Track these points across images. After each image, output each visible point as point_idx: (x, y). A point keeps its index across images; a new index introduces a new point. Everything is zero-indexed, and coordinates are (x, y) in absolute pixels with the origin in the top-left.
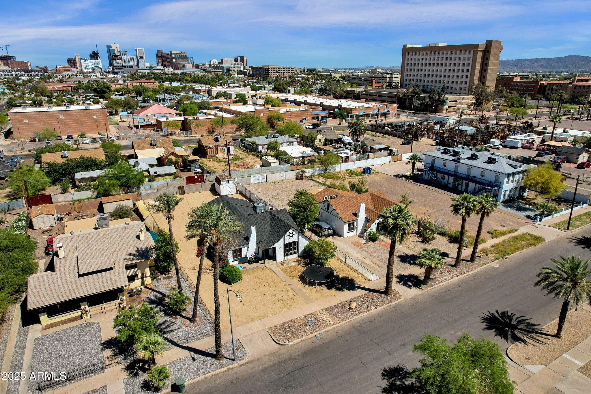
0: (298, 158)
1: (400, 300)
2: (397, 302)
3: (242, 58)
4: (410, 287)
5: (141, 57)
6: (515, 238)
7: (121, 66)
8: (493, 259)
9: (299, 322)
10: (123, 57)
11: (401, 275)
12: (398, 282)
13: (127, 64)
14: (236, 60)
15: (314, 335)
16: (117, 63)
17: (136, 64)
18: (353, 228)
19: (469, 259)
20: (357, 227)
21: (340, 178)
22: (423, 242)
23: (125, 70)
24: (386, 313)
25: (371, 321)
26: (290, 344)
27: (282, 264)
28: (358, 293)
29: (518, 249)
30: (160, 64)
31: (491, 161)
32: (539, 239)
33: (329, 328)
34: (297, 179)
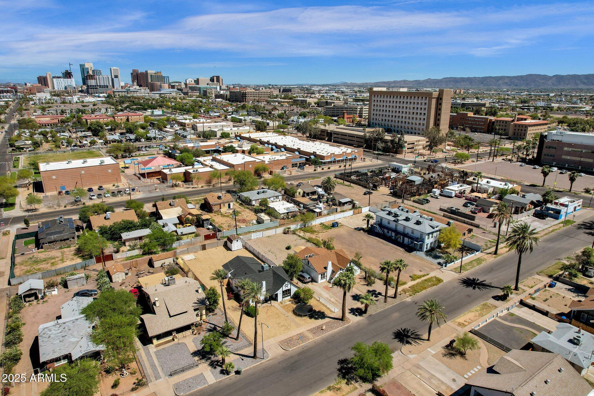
0: (284, 213)
1: (350, 324)
2: (348, 325)
3: (218, 78)
4: (356, 315)
5: (116, 77)
6: (426, 280)
7: (96, 86)
8: (408, 295)
9: (294, 338)
10: (97, 77)
11: (352, 308)
12: (350, 313)
13: (102, 84)
14: (212, 80)
15: (303, 344)
16: (92, 82)
17: (111, 84)
18: (324, 277)
19: (393, 296)
20: (326, 276)
21: (315, 231)
22: (367, 285)
23: (100, 90)
24: (342, 331)
25: (333, 336)
26: (291, 350)
27: (281, 303)
28: (327, 320)
29: (425, 288)
30: (135, 83)
31: (418, 223)
32: (439, 281)
33: (310, 341)
34: (285, 233)
